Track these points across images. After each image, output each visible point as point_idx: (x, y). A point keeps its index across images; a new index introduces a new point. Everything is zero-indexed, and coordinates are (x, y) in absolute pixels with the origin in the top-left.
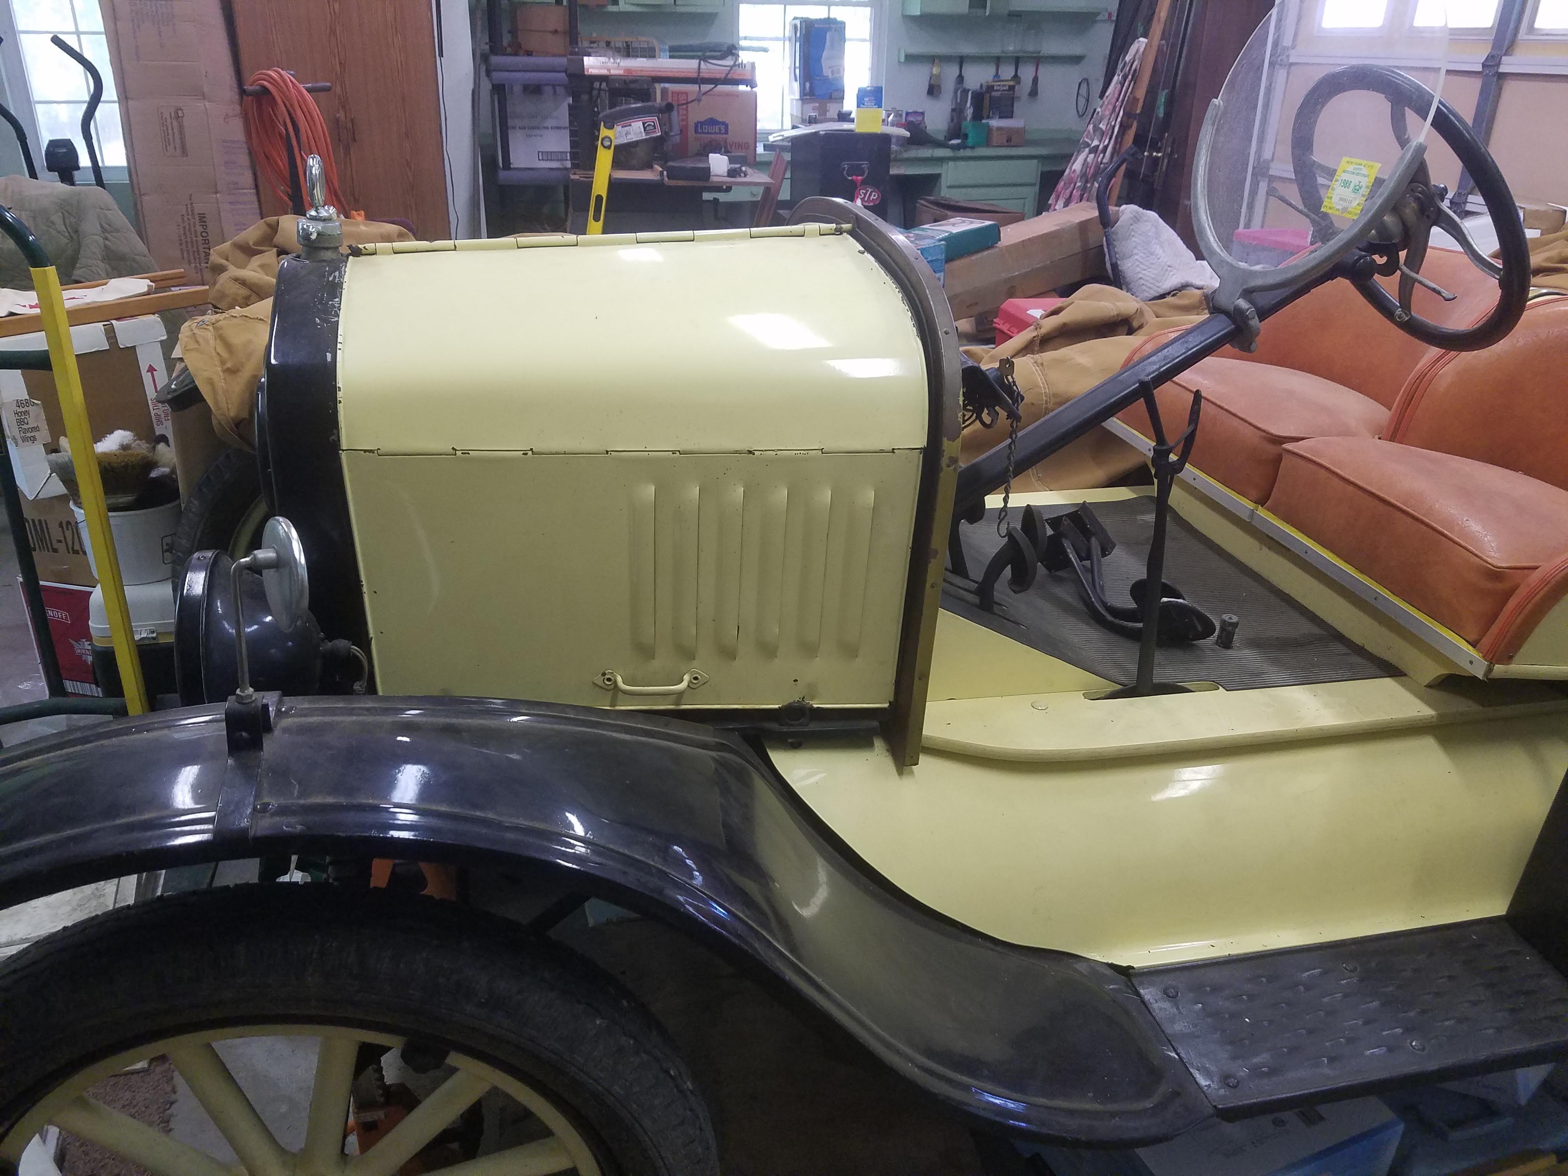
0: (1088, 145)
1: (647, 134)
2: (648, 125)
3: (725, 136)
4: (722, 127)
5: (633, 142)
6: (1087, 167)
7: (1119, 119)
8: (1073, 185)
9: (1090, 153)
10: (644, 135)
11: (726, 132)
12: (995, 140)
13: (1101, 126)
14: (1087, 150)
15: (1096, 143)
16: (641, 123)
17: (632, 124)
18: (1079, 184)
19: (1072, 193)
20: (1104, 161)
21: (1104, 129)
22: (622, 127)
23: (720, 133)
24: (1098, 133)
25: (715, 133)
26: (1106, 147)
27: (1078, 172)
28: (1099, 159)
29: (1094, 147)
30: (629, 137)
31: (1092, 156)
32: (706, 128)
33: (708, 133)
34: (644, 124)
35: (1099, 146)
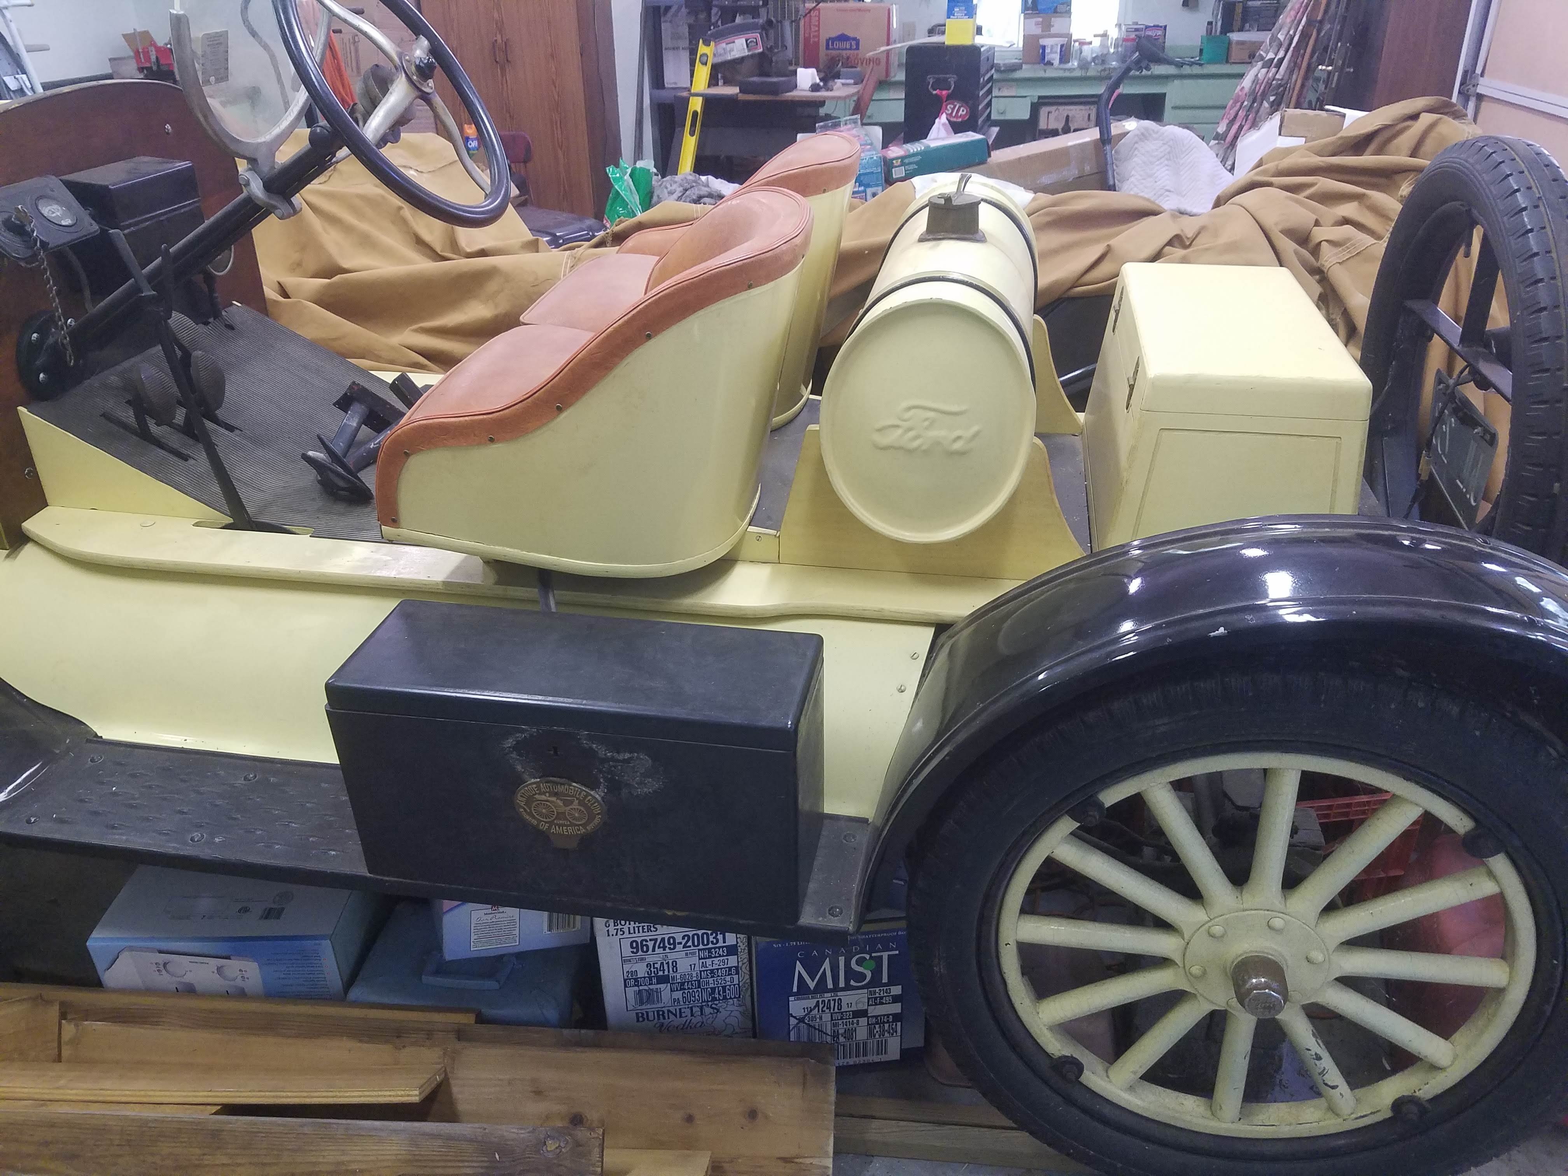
0: (1262, 58)
1: (749, 50)
2: (750, 42)
3: (856, 52)
4: (853, 43)
5: (737, 59)
6: (1257, 83)
7: (1300, 28)
8: (1239, 104)
9: (1263, 67)
10: (746, 51)
11: (857, 48)
12: (1234, 56)
13: (1279, 36)
14: (1260, 64)
15: (1271, 55)
16: (744, 40)
17: (736, 41)
18: (1246, 103)
19: (1237, 114)
20: (1277, 77)
21: (1282, 40)
22: (727, 44)
23: (850, 49)
24: (1275, 44)
25: (846, 49)
26: (1281, 61)
27: (1247, 90)
28: (1270, 75)
29: (1269, 59)
30: (733, 53)
31: (1264, 70)
32: (837, 44)
33: (839, 49)
34: (746, 41)
35: (1274, 59)
